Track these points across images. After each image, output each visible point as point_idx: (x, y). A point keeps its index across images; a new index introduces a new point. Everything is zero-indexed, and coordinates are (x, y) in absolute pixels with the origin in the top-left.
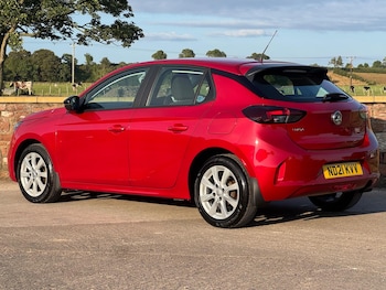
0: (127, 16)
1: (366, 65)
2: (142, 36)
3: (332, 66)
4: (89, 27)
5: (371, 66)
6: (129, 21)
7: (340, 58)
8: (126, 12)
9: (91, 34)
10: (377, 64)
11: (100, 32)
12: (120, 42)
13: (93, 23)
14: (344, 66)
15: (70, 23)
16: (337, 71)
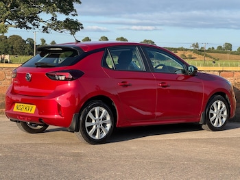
0: (73, 15)
1: (213, 48)
2: (82, 28)
3: (193, 48)
4: (50, 22)
5: (216, 48)
6: (74, 18)
7: (197, 44)
8: (73, 13)
9: (51, 26)
10: (220, 47)
11: (57, 25)
12: (69, 32)
13: (53, 19)
14: (200, 49)
15: (38, 19)
16: (195, 51)
